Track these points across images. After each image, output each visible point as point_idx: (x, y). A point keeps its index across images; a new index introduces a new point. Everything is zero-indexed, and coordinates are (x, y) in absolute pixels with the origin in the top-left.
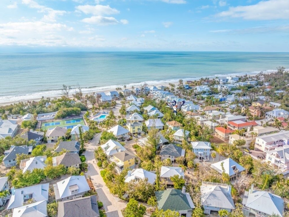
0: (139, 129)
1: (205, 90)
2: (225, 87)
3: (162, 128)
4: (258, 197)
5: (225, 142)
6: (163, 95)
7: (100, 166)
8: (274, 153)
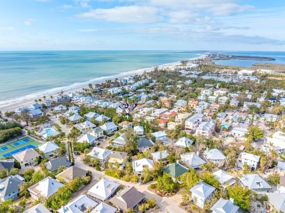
0: (101, 134)
1: (119, 92)
2: (131, 87)
3: (117, 129)
4: (213, 153)
5: (165, 128)
6: (90, 101)
7: (100, 170)
8: (201, 128)
